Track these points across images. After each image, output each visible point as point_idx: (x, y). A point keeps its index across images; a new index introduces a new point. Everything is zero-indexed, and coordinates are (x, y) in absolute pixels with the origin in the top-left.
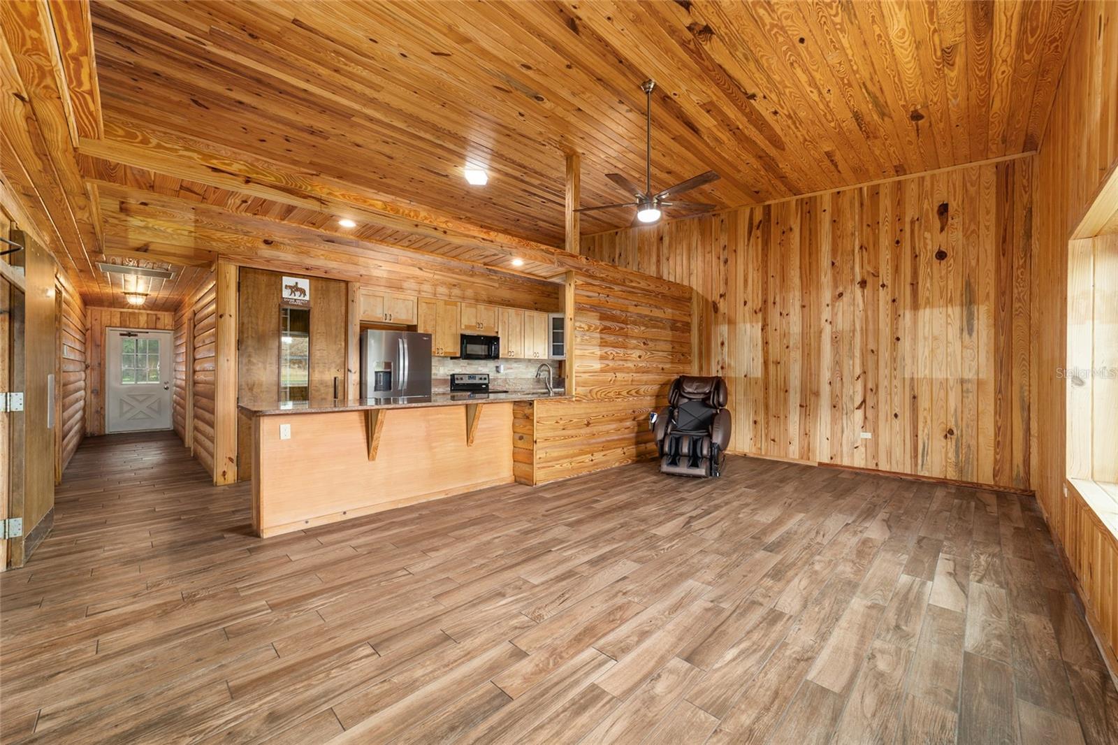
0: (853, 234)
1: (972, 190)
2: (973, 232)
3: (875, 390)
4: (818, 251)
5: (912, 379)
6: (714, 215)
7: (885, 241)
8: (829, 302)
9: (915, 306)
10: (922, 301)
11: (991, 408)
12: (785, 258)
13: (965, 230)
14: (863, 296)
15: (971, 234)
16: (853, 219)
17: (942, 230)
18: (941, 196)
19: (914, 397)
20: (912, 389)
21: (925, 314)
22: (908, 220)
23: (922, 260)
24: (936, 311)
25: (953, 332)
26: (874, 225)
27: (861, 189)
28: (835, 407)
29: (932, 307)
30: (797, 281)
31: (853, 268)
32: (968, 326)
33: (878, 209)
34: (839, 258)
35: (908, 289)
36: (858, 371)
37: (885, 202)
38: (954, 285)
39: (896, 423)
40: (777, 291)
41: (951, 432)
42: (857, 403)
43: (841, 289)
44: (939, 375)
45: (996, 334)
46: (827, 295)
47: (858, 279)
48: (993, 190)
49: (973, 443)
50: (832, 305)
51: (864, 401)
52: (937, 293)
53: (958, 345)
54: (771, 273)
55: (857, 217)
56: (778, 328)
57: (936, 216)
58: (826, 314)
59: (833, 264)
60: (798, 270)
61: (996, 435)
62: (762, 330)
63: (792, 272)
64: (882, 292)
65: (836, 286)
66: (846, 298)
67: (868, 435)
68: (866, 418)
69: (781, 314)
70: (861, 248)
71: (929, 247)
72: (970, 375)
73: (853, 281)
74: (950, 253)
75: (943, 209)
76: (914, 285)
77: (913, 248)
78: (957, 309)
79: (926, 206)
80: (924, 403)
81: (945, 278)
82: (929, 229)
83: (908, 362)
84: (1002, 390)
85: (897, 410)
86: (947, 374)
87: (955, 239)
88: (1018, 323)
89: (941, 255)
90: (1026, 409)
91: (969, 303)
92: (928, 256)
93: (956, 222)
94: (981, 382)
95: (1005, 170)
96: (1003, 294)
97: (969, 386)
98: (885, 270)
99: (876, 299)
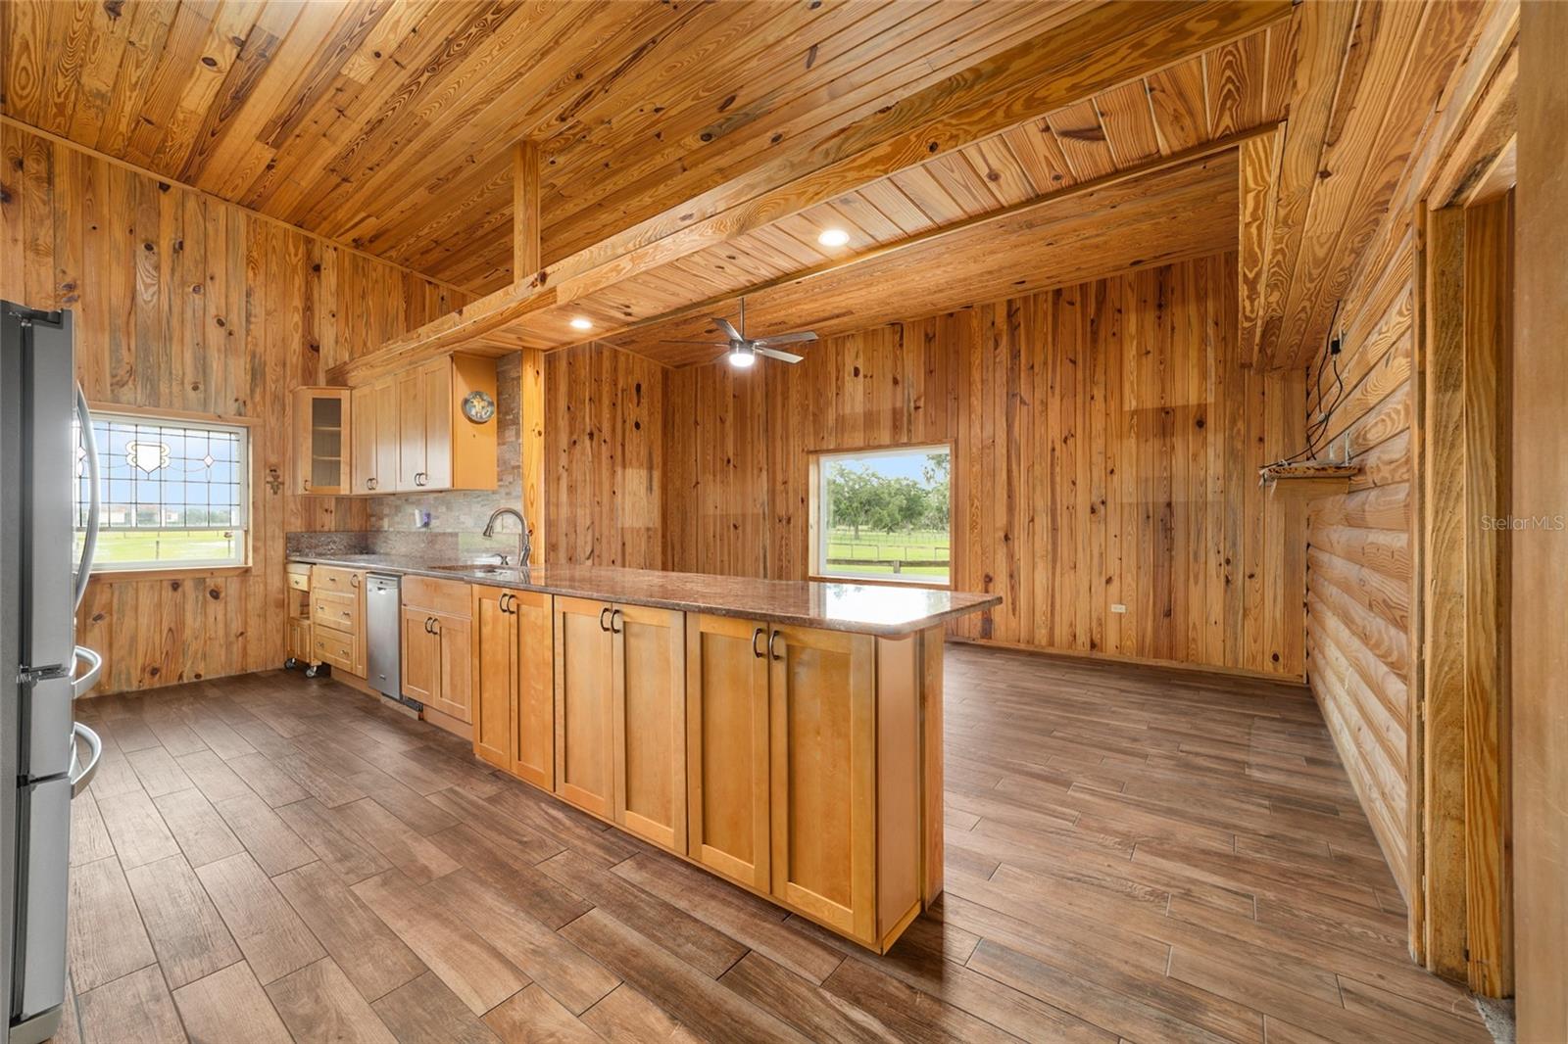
0: (584, 384)
1: (652, 380)
3: (600, 540)
4: (556, 390)
5: (623, 528)
6: (430, 283)
7: (606, 402)
8: (566, 448)
9: (624, 467)
10: (627, 462)
11: (660, 549)
13: (649, 409)
14: (591, 447)
15: (651, 414)
17: (638, 405)
18: (637, 376)
19: (624, 544)
20: (623, 535)
21: (629, 471)
22: (620, 386)
23: (628, 426)
24: (635, 471)
25: (643, 491)
26: (598, 381)
28: (571, 559)
29: (632, 468)
31: (584, 418)
32: (650, 489)
33: (602, 367)
34: (573, 404)
35: (620, 448)
36: (588, 523)
37: (606, 364)
38: (644, 452)
42: (588, 553)
43: (575, 437)
44: (637, 525)
45: (662, 493)
46: (564, 440)
47: (588, 431)
48: (660, 385)
50: (568, 451)
51: (592, 551)
52: (635, 454)
53: (645, 500)
55: (587, 368)
57: (635, 391)
58: (564, 460)
59: (569, 408)
64: (604, 447)
65: (571, 433)
66: (578, 447)
70: (590, 399)
71: (631, 416)
72: (651, 525)
73: (584, 430)
74: (641, 426)
75: (638, 388)
76: (623, 445)
77: (623, 414)
78: (645, 471)
79: (630, 380)
80: (628, 550)
81: (639, 445)
82: (631, 401)
83: (620, 512)
84: (664, 536)
85: (613, 557)
86: (640, 523)
87: (644, 416)
88: (670, 487)
89: (637, 426)
90: (673, 549)
91: (650, 468)
92: (631, 423)
93: (644, 401)
94: (656, 529)
95: (665, 373)
96: (665, 463)
97: (651, 533)
98: (606, 426)
99: (600, 453)
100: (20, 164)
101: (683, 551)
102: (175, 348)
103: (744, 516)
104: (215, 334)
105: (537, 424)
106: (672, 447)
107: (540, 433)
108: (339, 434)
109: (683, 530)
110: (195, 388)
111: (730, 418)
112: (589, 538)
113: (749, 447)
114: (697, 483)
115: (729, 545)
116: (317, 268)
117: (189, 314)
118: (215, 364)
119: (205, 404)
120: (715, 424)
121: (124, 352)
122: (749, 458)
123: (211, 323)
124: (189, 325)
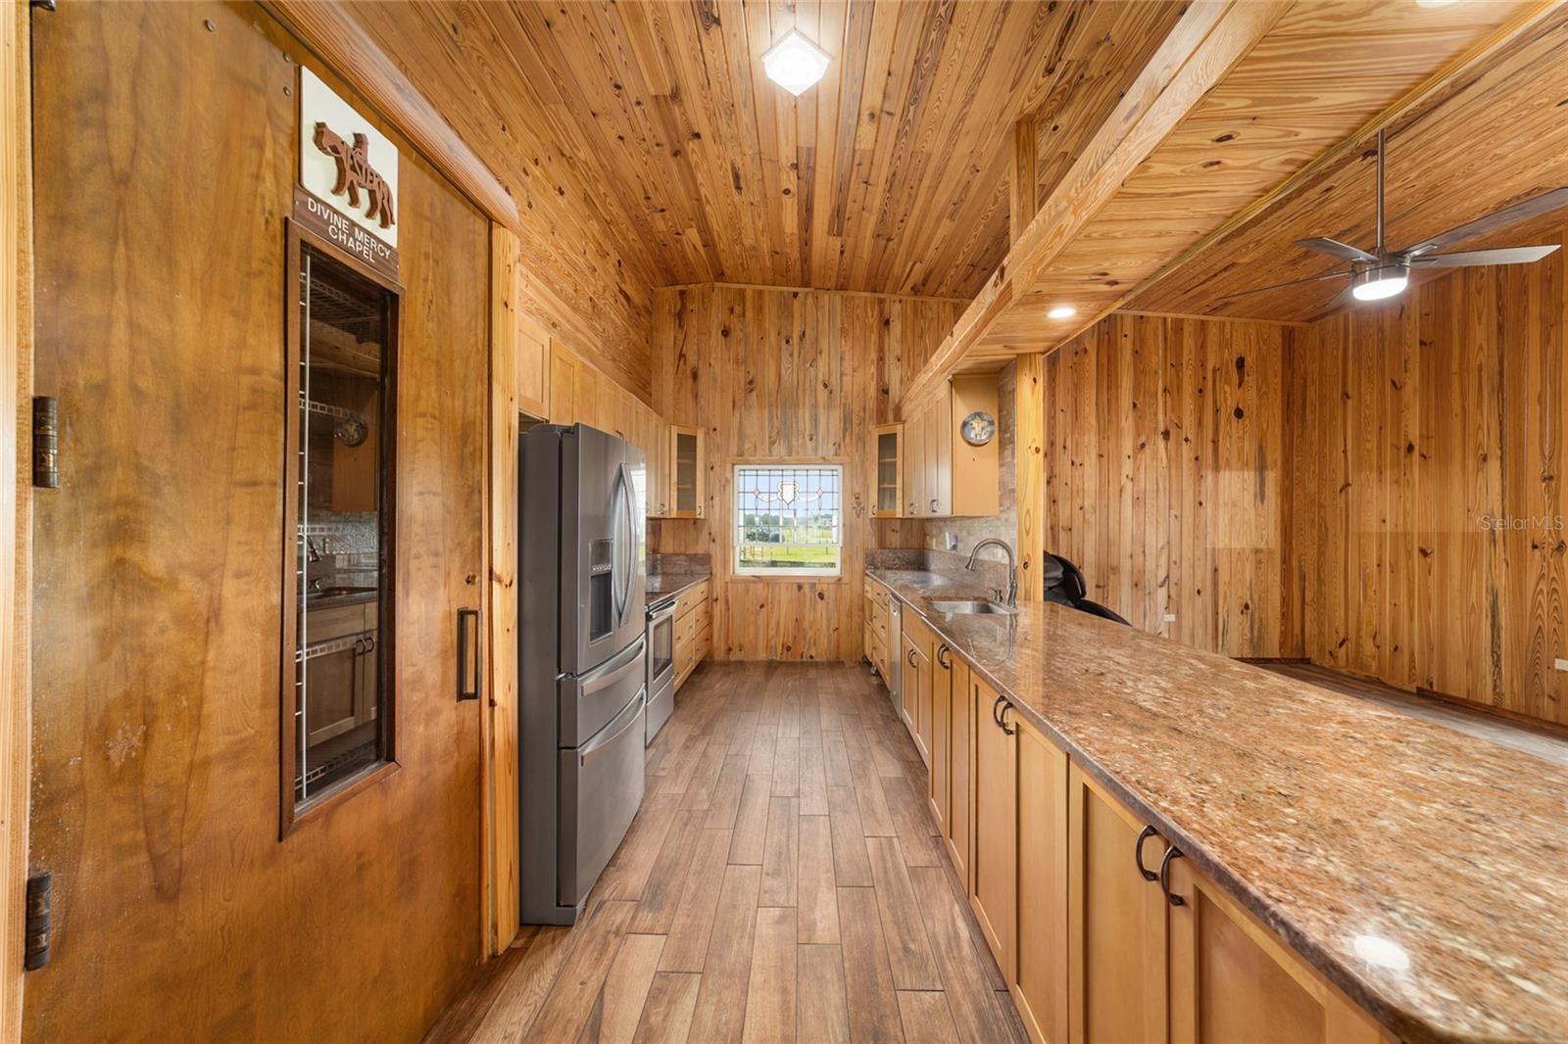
0: (1156, 373)
1: (1264, 348)
2: (1264, 393)
3: (1179, 563)
4: (1118, 387)
5: (1214, 549)
7: (1188, 388)
8: (1131, 454)
9: (1217, 468)
10: (1222, 462)
11: (1278, 579)
12: (1077, 387)
13: (1259, 390)
14: (1166, 449)
15: (1261, 395)
16: (1158, 355)
17: (1240, 385)
18: (1239, 347)
19: (1216, 570)
20: (1214, 560)
21: (1225, 476)
22: (1210, 367)
23: (1223, 416)
24: (1235, 474)
25: (1248, 499)
26: (1177, 366)
27: (1165, 319)
28: (1136, 585)
29: (1230, 470)
30: (1093, 421)
31: (1156, 414)
32: (1261, 496)
33: (1182, 348)
34: (1141, 399)
35: (1210, 446)
36: (1162, 542)
37: (1189, 342)
38: (1250, 448)
39: (1199, 600)
40: (1069, 431)
41: (1247, 607)
42: (1161, 578)
43: (1143, 439)
44: (1236, 545)
45: (1282, 501)
46: (1128, 445)
47: (1162, 428)
48: (1279, 353)
49: (1263, 616)
50: (1134, 457)
51: (1168, 577)
52: (1235, 453)
53: (1252, 512)
54: (1060, 404)
55: (1161, 352)
56: (1069, 483)
57: (1235, 368)
58: (1127, 468)
59: (1135, 405)
60: (1094, 407)
61: (1282, 606)
62: (1048, 483)
63: (1087, 409)
64: (1185, 447)
65: (1138, 435)
66: (1147, 450)
67: (1172, 618)
68: (1169, 597)
69: (1073, 463)
70: (1165, 390)
71: (1229, 403)
72: (1262, 546)
73: (1156, 429)
74: (1246, 412)
75: (1241, 363)
76: (1215, 442)
77: (1215, 402)
78: (1252, 473)
79: (1226, 355)
80: (1223, 576)
81: (1241, 439)
82: (1228, 382)
83: (1210, 530)
84: (1286, 560)
85: (1199, 586)
86: (1244, 543)
87: (1250, 397)
88: (1297, 491)
89: (1239, 413)
90: (1303, 578)
91: (1261, 468)
92: (1226, 412)
93: (1251, 380)
94: (1270, 552)
95: (1289, 335)
96: (1287, 461)
97: (1261, 556)
98: (1189, 421)
99: (1179, 455)
100: (732, 310)
101: (1321, 582)
102: (801, 411)
103: (1444, 538)
104: (822, 394)
105: (1034, 440)
106: (1302, 436)
107: (1037, 450)
108: (895, 463)
109: (1321, 554)
110: (811, 439)
111: (1413, 380)
112: (1163, 560)
113: (1456, 424)
114: (1347, 485)
115: (1410, 581)
116: (887, 323)
117: (807, 385)
118: (822, 419)
119: (816, 449)
120: (1382, 392)
121: (775, 420)
122: (1456, 441)
123: (820, 387)
124: (808, 392)
